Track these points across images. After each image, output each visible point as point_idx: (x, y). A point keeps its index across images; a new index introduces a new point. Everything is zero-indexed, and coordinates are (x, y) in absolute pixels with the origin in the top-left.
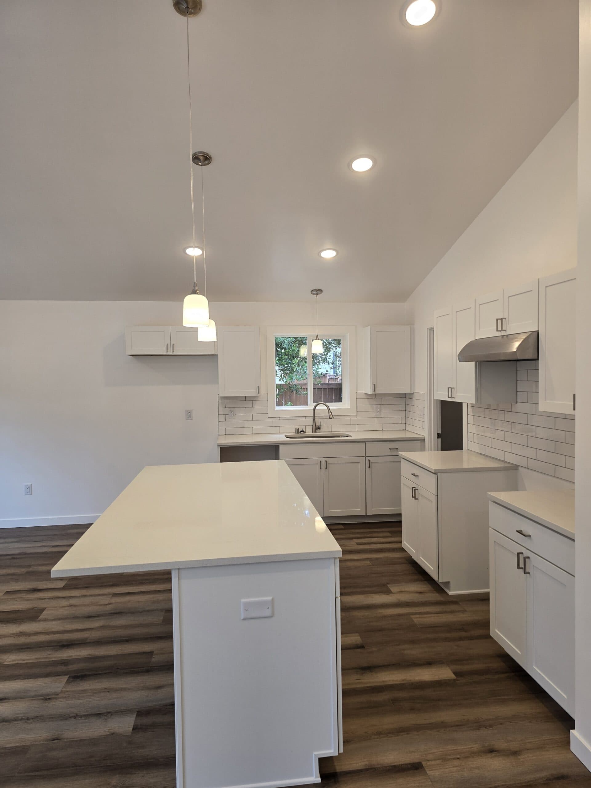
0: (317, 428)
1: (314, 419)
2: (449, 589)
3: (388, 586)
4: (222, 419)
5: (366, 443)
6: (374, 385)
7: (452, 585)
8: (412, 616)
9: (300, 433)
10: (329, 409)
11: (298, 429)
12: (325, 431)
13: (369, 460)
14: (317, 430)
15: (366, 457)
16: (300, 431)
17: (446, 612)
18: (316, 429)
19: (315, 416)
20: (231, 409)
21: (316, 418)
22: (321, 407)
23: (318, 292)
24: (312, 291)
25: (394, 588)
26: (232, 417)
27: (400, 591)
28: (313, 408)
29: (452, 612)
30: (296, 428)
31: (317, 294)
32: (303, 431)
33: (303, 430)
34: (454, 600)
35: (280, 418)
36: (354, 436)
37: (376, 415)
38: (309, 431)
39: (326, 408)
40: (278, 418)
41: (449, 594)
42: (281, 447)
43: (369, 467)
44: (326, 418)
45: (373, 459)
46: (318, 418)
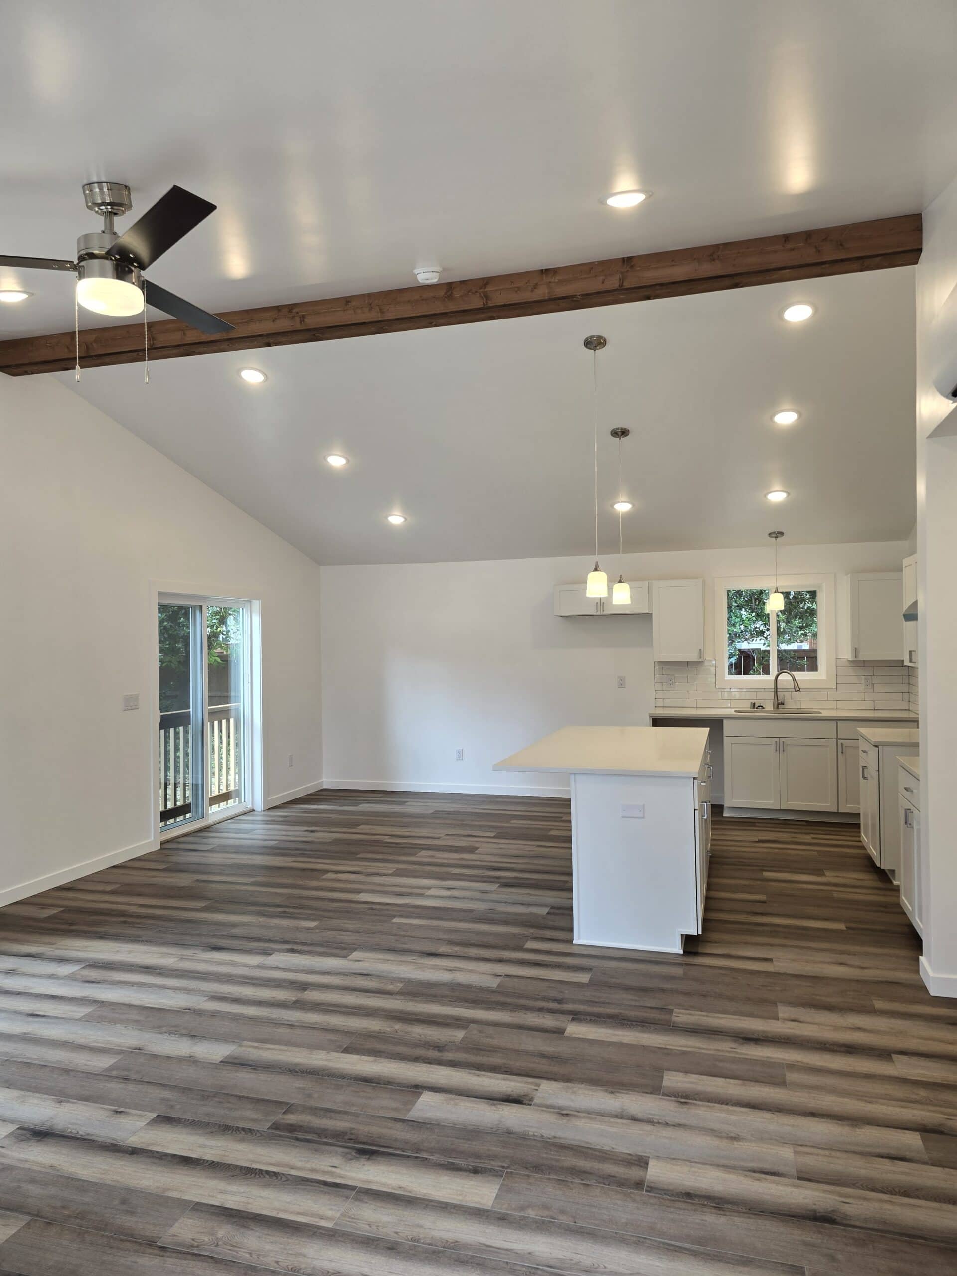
0: (780, 704)
1: (776, 692)
2: (894, 879)
3: (825, 871)
4: (659, 687)
6: (856, 649)
8: (834, 892)
9: (757, 708)
10: (794, 680)
11: (754, 704)
12: (790, 705)
13: (842, 744)
14: (779, 706)
15: (837, 739)
16: (756, 706)
18: (778, 704)
19: (777, 688)
20: (670, 677)
21: (778, 690)
22: (785, 677)
23: (778, 534)
24: (770, 534)
25: (828, 873)
26: (670, 686)
27: (836, 875)
28: (774, 678)
30: (751, 703)
31: (776, 537)
32: (762, 706)
33: (761, 705)
35: (732, 690)
36: (825, 714)
37: (864, 689)
38: (769, 706)
39: (792, 679)
40: (729, 690)
41: (895, 884)
42: (725, 722)
43: (842, 753)
44: (790, 690)
45: (847, 743)
46: (781, 690)
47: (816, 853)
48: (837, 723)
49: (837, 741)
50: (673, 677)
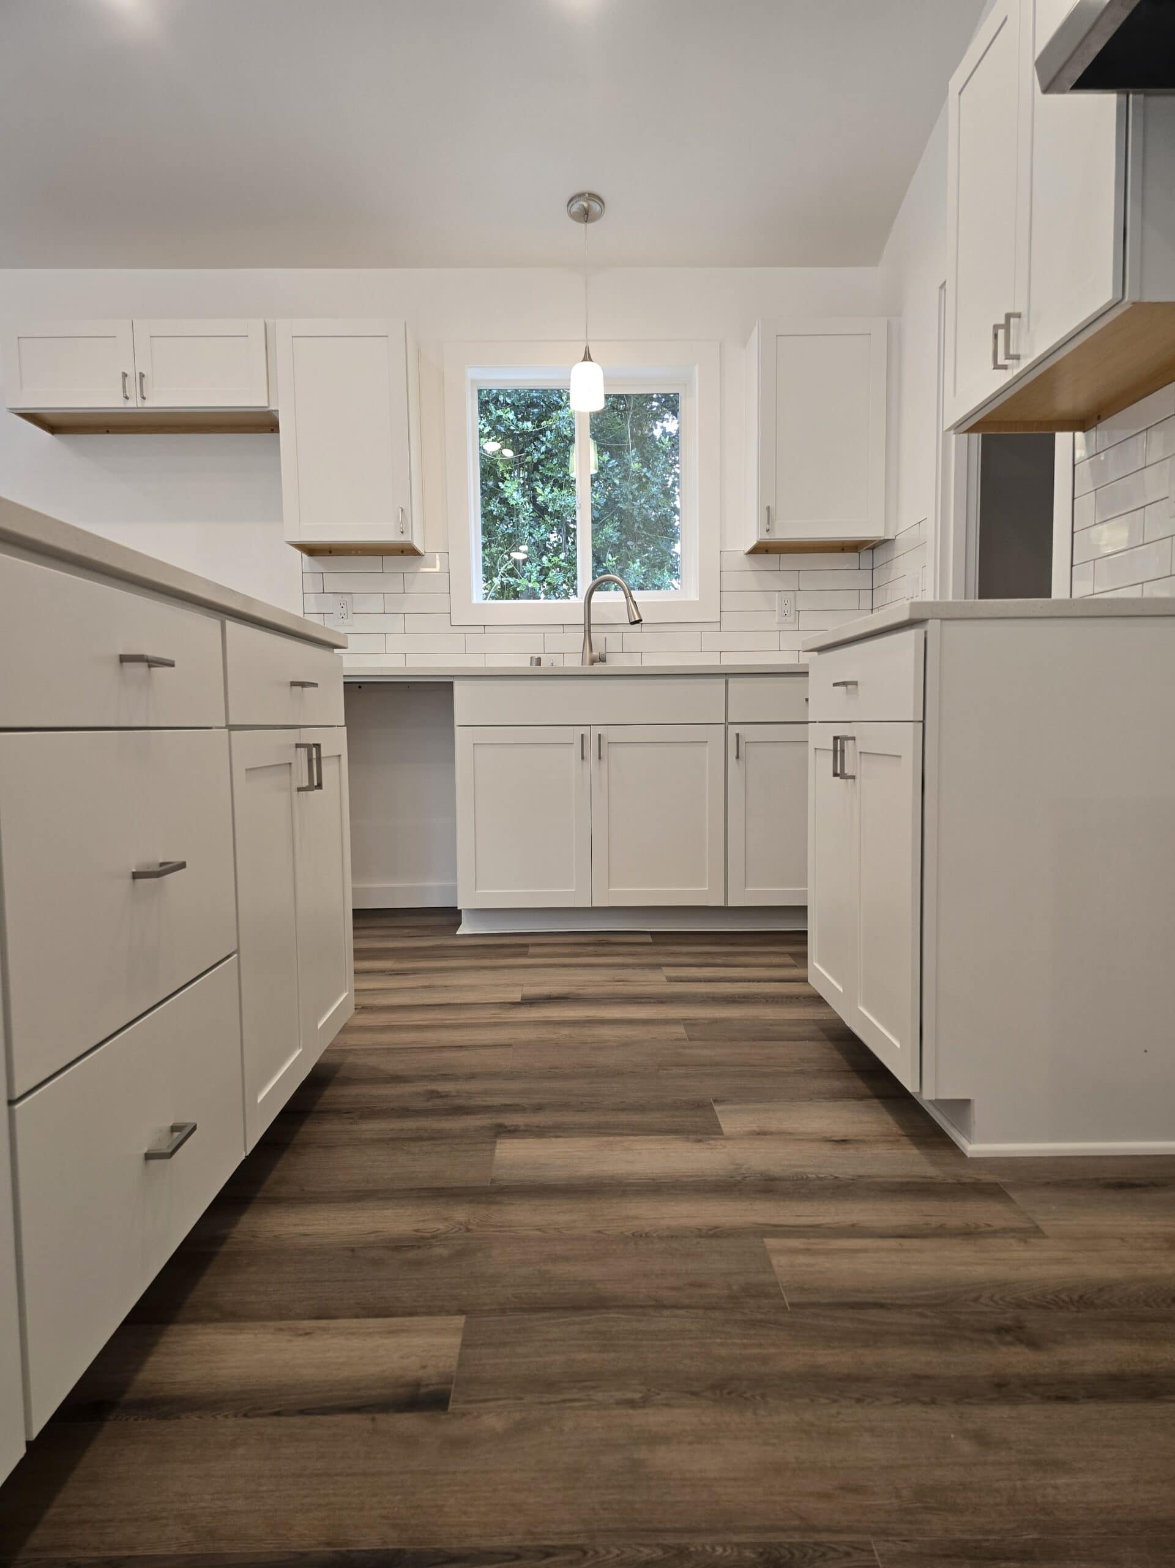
0: (596, 660)
2: (965, 1130)
5: (732, 678)
6: (768, 508)
7: (979, 1115)
8: (770, 1242)
10: (630, 599)
11: (538, 662)
12: (619, 662)
13: (737, 735)
14: (594, 663)
15: (727, 724)
16: (542, 665)
17: (940, 1232)
18: (593, 659)
20: (341, 599)
26: (343, 620)
27: (757, 1129)
28: (583, 602)
29: (968, 1233)
30: (531, 658)
31: (587, 215)
34: (987, 1177)
35: (488, 629)
37: (779, 623)
38: (572, 662)
39: (623, 595)
40: (481, 629)
41: (969, 1155)
42: (459, 688)
43: (738, 757)
44: (621, 628)
45: (749, 733)
46: (600, 629)
47: (680, 1031)
48: (727, 683)
49: (726, 729)
50: (347, 598)
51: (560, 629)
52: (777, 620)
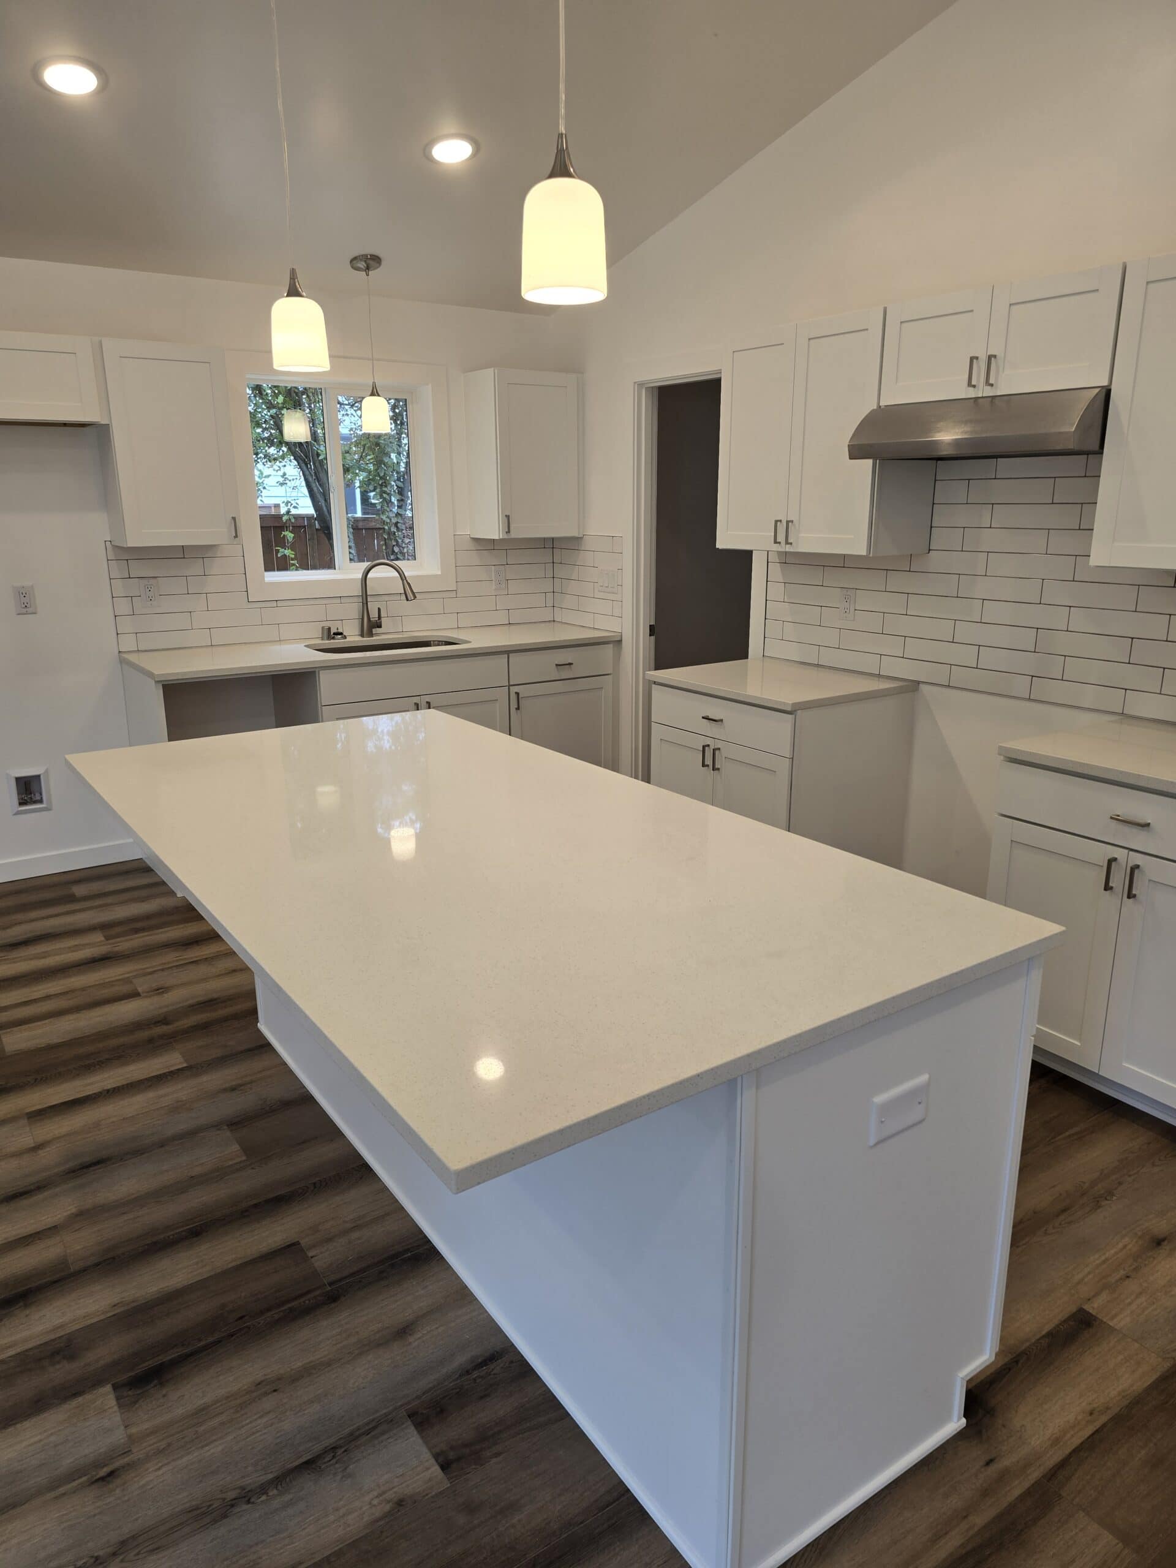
0: (371, 625)
1: (365, 603)
4: (123, 607)
5: (511, 655)
6: (508, 516)
9: (333, 638)
10: (403, 578)
11: (329, 629)
12: (392, 631)
13: (517, 694)
14: (374, 630)
15: (510, 685)
16: (332, 634)
18: (371, 627)
19: (366, 595)
20: (145, 581)
21: (369, 599)
22: (380, 573)
23: (370, 262)
24: (353, 260)
26: (151, 602)
28: (360, 576)
30: (323, 628)
31: (368, 268)
32: (341, 634)
33: (340, 630)
35: (279, 604)
36: (479, 640)
37: (496, 589)
38: (352, 632)
39: (396, 574)
40: (275, 604)
43: (518, 709)
44: (393, 597)
45: (523, 692)
46: (375, 598)
49: (509, 690)
50: (152, 581)
51: (338, 601)
52: (494, 587)
